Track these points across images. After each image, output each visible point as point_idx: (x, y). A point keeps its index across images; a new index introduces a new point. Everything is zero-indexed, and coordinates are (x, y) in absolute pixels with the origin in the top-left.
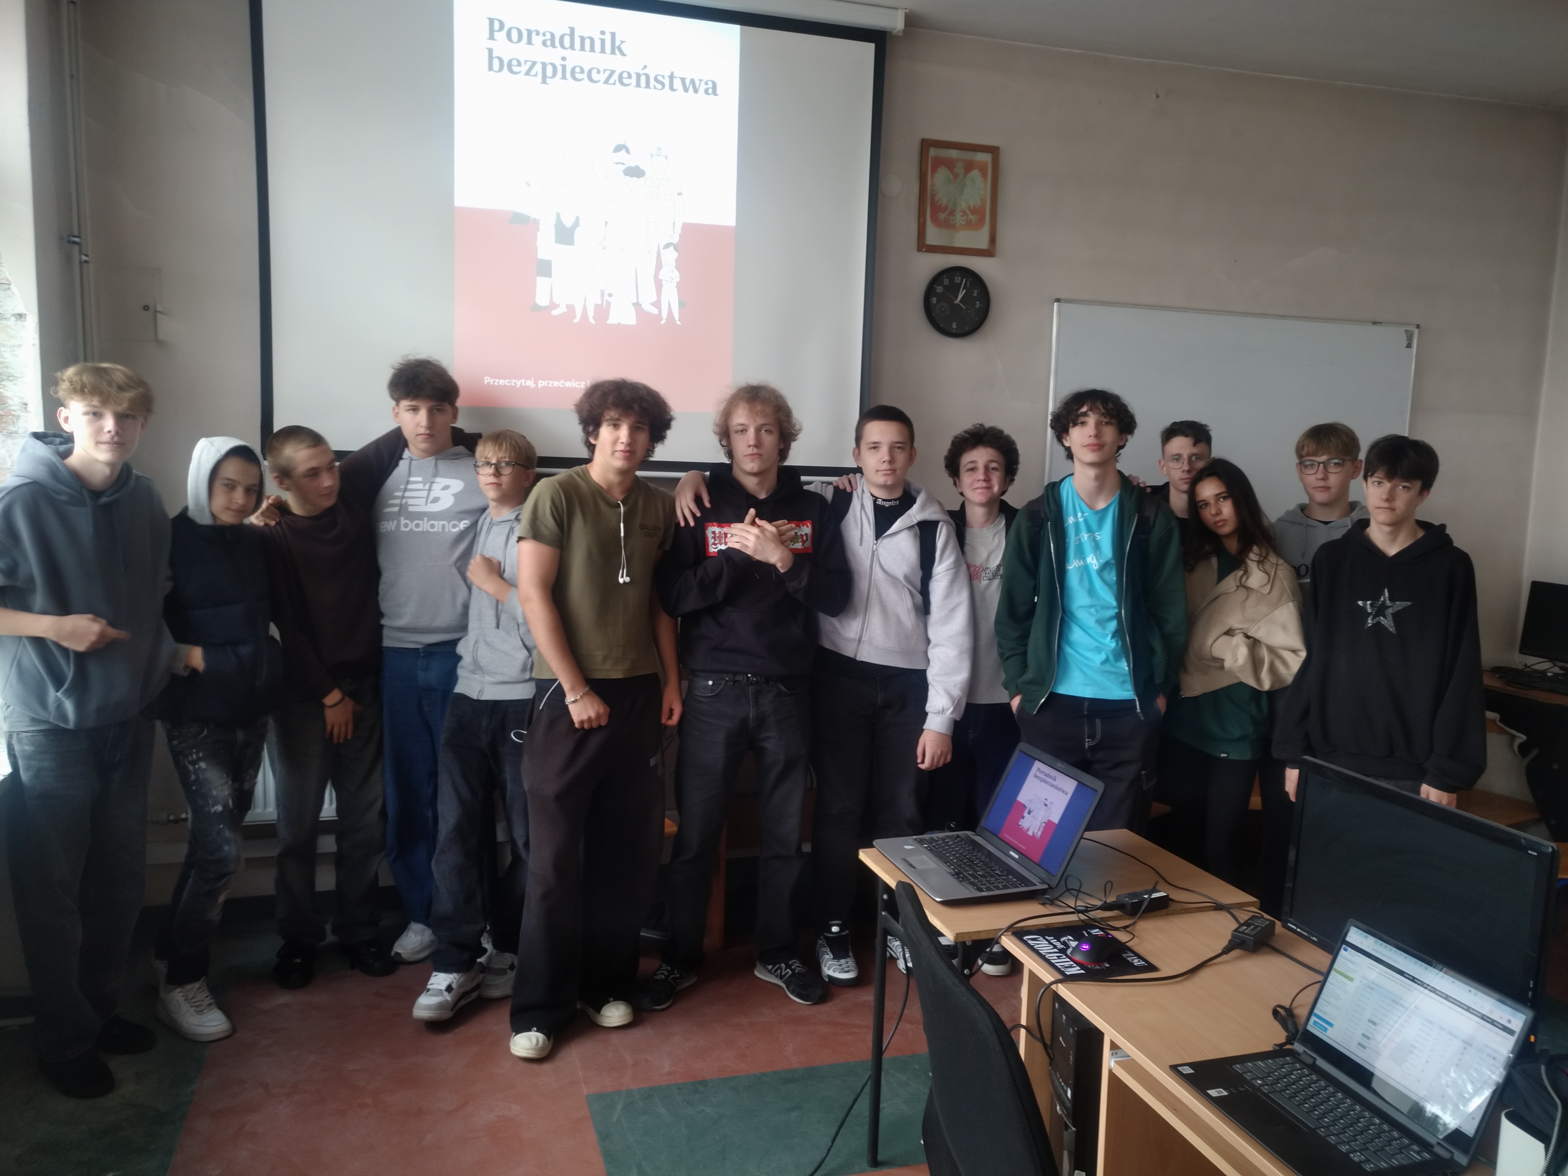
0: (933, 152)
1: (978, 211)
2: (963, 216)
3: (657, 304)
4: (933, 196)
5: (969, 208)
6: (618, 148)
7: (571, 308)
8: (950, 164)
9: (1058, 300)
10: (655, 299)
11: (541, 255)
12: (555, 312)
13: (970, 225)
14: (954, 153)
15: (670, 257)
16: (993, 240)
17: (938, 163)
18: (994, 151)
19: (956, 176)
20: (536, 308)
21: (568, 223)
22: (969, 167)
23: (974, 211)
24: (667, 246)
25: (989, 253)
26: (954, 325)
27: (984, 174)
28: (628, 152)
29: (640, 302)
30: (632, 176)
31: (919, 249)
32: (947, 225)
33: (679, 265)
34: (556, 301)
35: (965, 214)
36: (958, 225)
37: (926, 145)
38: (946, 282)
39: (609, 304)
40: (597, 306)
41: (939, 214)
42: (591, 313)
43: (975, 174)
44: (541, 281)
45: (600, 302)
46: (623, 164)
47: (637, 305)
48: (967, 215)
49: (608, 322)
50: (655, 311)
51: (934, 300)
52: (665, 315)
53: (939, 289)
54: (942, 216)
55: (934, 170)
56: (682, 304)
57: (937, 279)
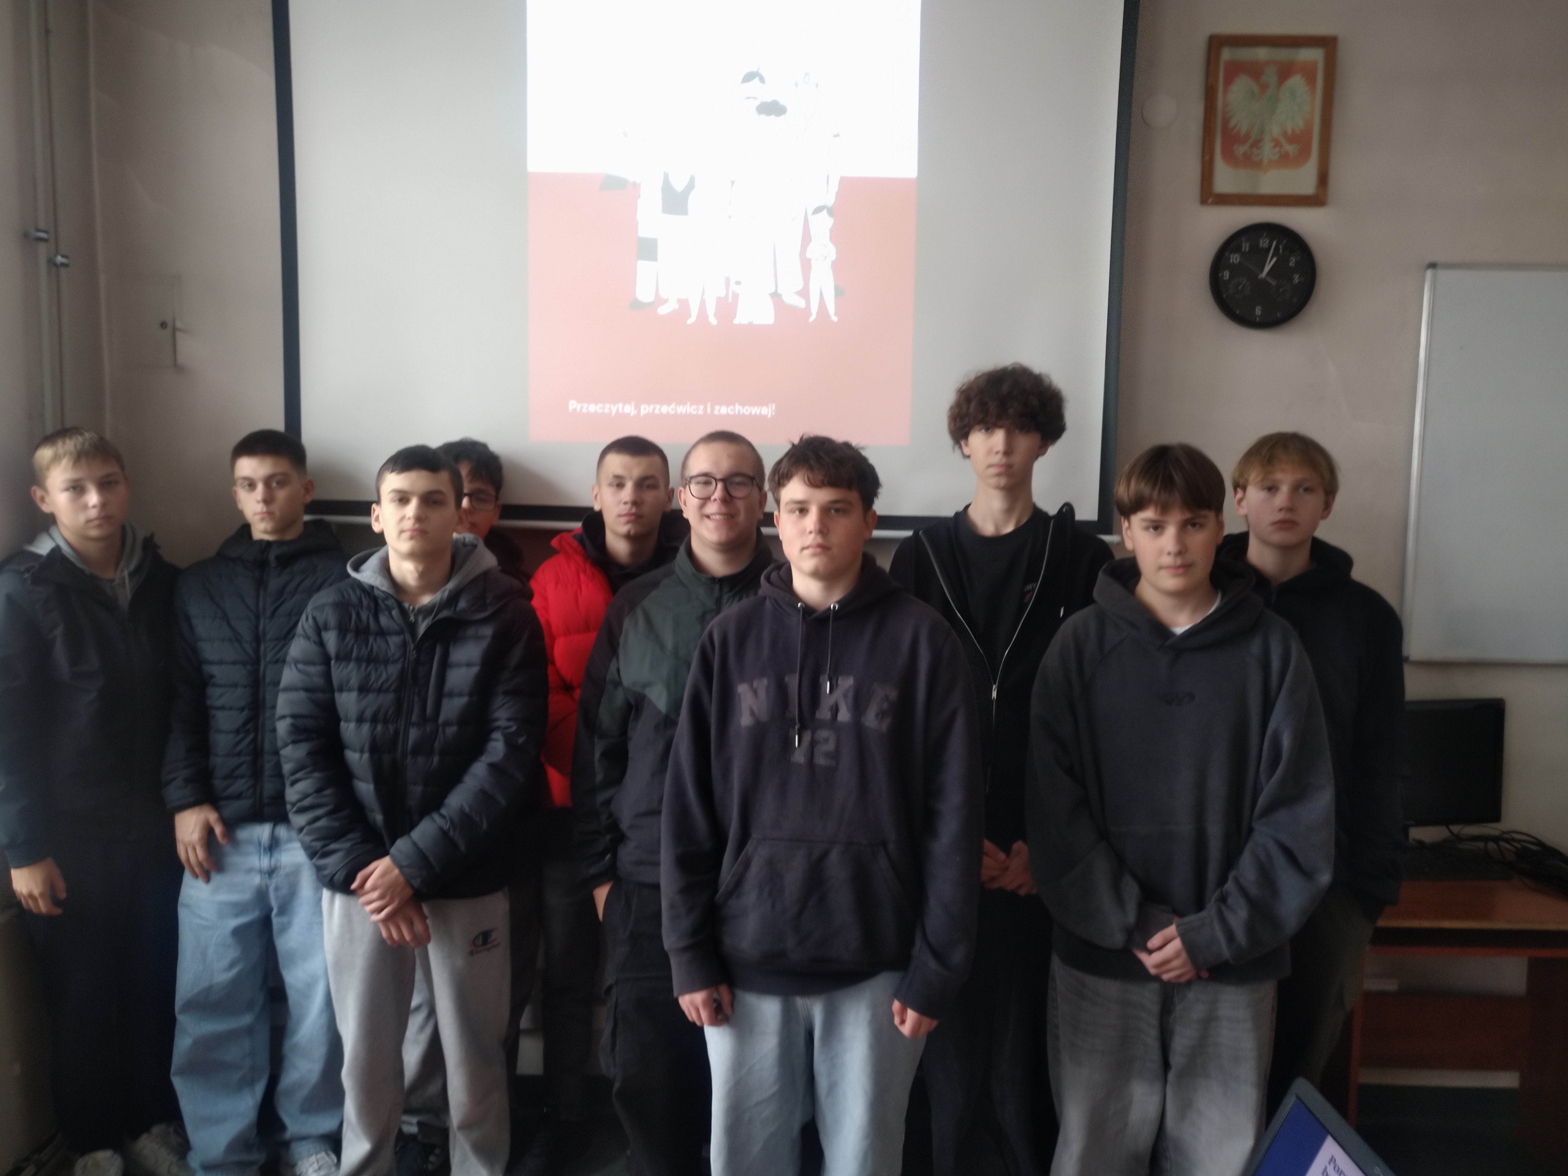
0: (1227, 54)
1: (1301, 139)
2: (1275, 147)
3: (804, 293)
4: (1226, 122)
5: (1285, 134)
6: (749, 77)
7: (684, 304)
8: (1255, 71)
9: (1433, 266)
10: (800, 286)
11: (644, 232)
12: (662, 310)
13: (1285, 160)
14: (1262, 53)
15: (823, 224)
16: (1323, 179)
17: (1235, 70)
18: (1328, 44)
19: (1264, 88)
20: (637, 305)
21: (679, 186)
22: (1285, 71)
23: (1292, 139)
24: (818, 210)
25: (1317, 200)
26: (1258, 311)
27: (1311, 80)
28: (762, 80)
29: (779, 291)
30: (769, 114)
31: (1204, 201)
32: (1250, 162)
33: (836, 236)
34: (663, 295)
35: (1277, 143)
36: (1266, 161)
37: (1216, 43)
38: (1246, 247)
39: (736, 296)
40: (719, 299)
41: (1236, 146)
42: (711, 310)
43: (1296, 82)
44: (643, 267)
45: (723, 294)
46: (755, 98)
47: (776, 296)
48: (1282, 146)
49: (736, 321)
50: (801, 303)
51: (1226, 275)
52: (814, 309)
53: (1235, 258)
54: (1240, 150)
55: (1228, 81)
56: (839, 292)
57: (1231, 243)
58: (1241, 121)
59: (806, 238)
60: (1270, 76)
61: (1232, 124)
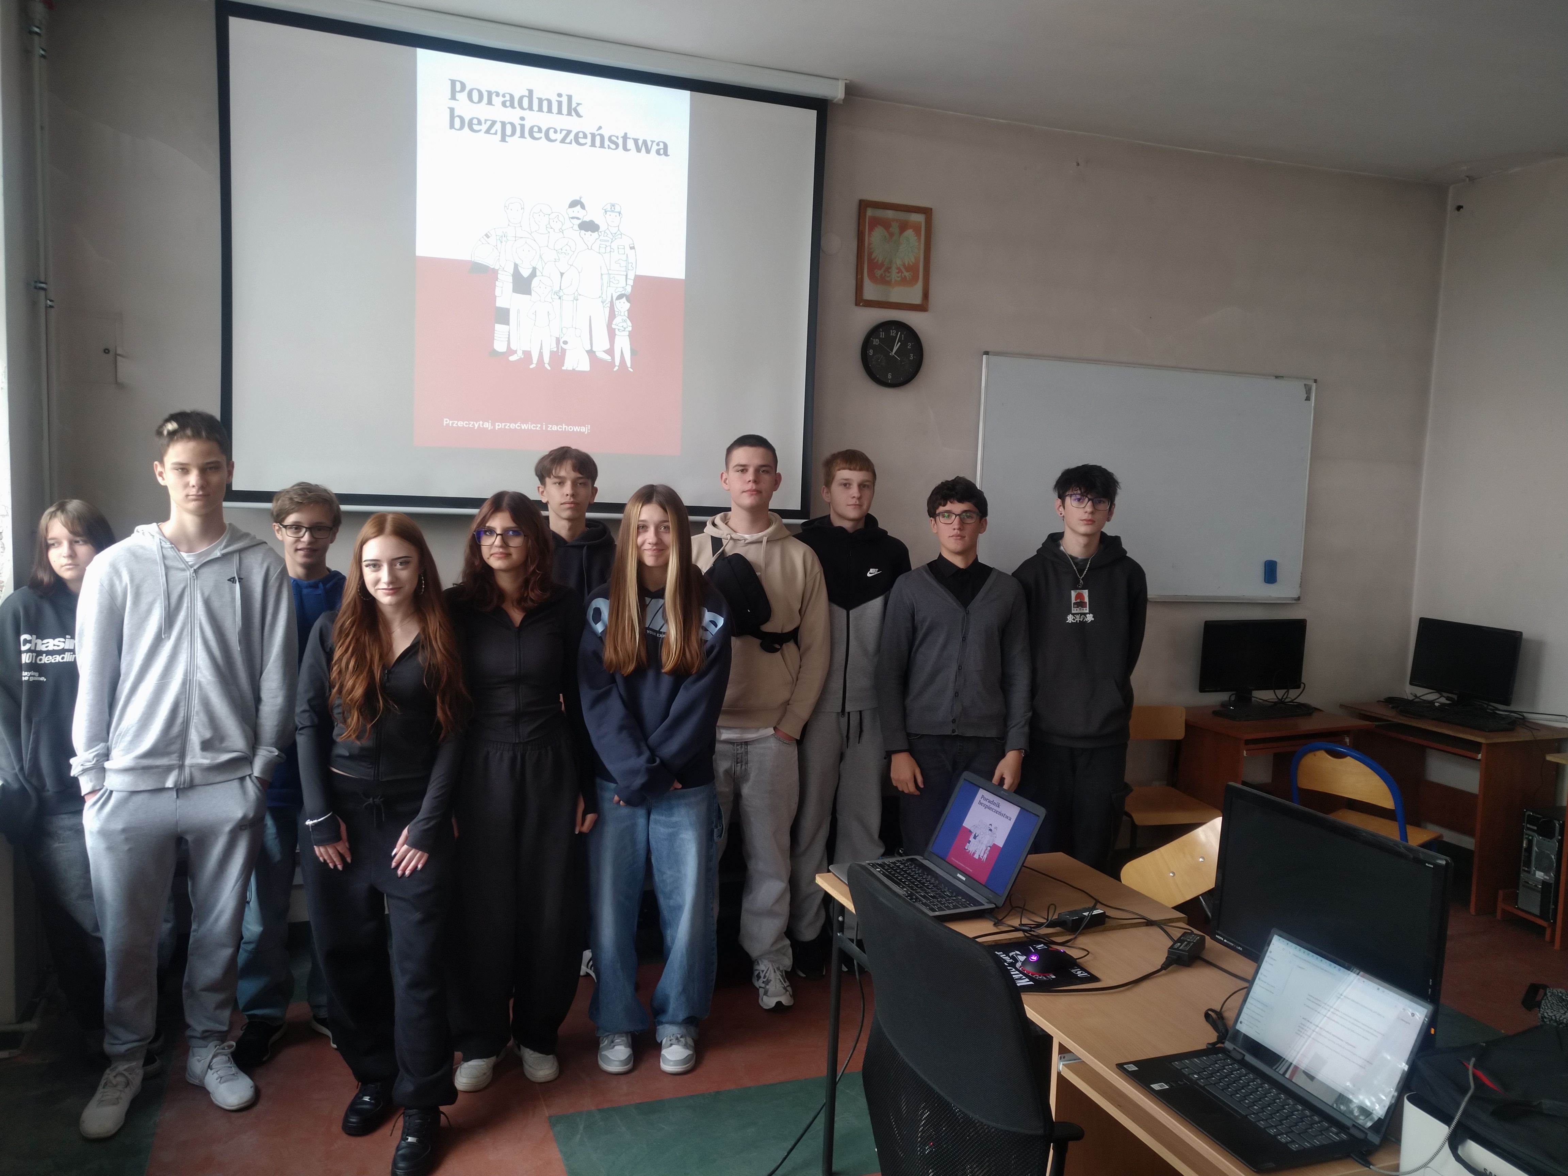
0: (870, 212)
1: (912, 268)
2: (898, 273)
3: (610, 352)
4: (870, 254)
5: (904, 265)
6: (574, 204)
7: (527, 354)
8: (886, 224)
9: (987, 353)
10: (608, 346)
11: (500, 303)
12: (513, 358)
13: (904, 282)
14: (890, 214)
15: (623, 306)
16: (926, 295)
17: (875, 222)
18: (927, 212)
19: (892, 235)
20: (495, 353)
21: (526, 273)
22: (904, 226)
23: (908, 269)
24: (620, 297)
25: (922, 308)
26: (890, 376)
27: (918, 233)
28: (583, 207)
29: (594, 349)
31: (857, 304)
32: (884, 281)
33: (631, 314)
34: (513, 347)
35: (900, 271)
36: (893, 281)
37: (864, 205)
38: (882, 335)
39: (564, 351)
40: (552, 353)
41: (876, 270)
42: (546, 359)
43: (909, 233)
44: (498, 327)
45: (555, 349)
46: (578, 219)
47: (591, 353)
48: (902, 272)
49: (563, 368)
50: (608, 358)
51: (871, 352)
52: (617, 362)
53: (876, 342)
54: (878, 273)
55: (871, 229)
56: (633, 352)
57: (874, 331)
58: (879, 255)
59: (612, 315)
60: (895, 228)
61: (873, 257)
